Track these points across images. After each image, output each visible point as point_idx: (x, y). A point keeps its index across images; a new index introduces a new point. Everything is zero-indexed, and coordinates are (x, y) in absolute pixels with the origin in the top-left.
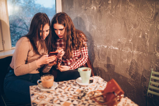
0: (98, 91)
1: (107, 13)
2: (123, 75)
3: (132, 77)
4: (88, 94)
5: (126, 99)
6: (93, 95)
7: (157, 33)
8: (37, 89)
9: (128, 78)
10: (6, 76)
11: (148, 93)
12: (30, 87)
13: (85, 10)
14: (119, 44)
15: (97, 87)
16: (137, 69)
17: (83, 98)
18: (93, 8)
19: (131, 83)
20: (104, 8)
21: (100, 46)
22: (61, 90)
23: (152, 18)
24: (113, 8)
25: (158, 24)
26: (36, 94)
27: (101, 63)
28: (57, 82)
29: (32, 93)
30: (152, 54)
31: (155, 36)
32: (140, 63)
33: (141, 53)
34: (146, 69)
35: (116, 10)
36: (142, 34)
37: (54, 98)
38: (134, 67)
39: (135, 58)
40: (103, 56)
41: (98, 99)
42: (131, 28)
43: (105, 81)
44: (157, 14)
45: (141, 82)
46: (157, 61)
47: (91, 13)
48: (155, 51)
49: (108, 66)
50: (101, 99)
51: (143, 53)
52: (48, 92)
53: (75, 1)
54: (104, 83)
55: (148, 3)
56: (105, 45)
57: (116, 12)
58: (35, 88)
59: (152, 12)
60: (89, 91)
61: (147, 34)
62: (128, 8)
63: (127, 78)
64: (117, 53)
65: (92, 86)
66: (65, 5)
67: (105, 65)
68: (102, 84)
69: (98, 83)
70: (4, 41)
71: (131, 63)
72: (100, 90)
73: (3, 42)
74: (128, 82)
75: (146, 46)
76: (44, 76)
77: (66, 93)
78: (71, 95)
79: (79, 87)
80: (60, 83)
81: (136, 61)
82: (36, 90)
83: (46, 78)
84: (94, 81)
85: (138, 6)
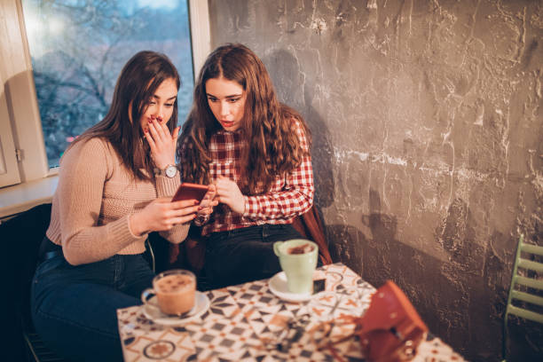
0: (342, 321)
1: (363, 42)
2: (425, 251)
3: (455, 255)
4: (311, 332)
5: (436, 345)
6: (328, 335)
7: (535, 109)
8: (142, 320)
9: (443, 259)
10: (37, 272)
11: (510, 315)
12: (119, 311)
13: (288, 32)
14: (407, 147)
15: (338, 303)
16: (470, 231)
17: (295, 345)
18: (315, 26)
19: (453, 277)
20: (356, 24)
21: (344, 156)
22: (220, 319)
23: (519, 58)
24: (384, 25)
25: (538, 81)
26: (140, 338)
27: (349, 212)
28: (208, 292)
29: (128, 334)
30: (520, 180)
31: (529, 119)
32: (479, 212)
33: (482, 177)
34: (501, 231)
35: (395, 33)
36: (485, 113)
37: (199, 350)
38: (461, 222)
39: (463, 194)
40: (357, 188)
41: (343, 348)
42: (449, 93)
43: (366, 283)
44: (533, 45)
45: (485, 273)
46: (537, 203)
47: (309, 41)
48: (531, 172)
49: (375, 220)
50: (352, 348)
51: (491, 177)
52: (180, 329)
53: (255, 2)
54: (360, 290)
55: (501, 7)
56: (361, 152)
57: (395, 39)
58: (134, 318)
59: (516, 39)
60: (315, 321)
61: (503, 112)
62: (434, 27)
63: (439, 261)
64: (401, 176)
65: (324, 302)
66: (220, 18)
67: (363, 217)
68: (356, 294)
69: (341, 291)
70: (22, 152)
71: (451, 210)
72: (350, 317)
73: (19, 154)
74: (443, 273)
75: (498, 152)
76: (162, 275)
77: (237, 331)
78: (254, 336)
79: (279, 307)
80: (217, 294)
81: (466, 205)
82: (140, 324)
83: (169, 282)
84: (329, 286)
85: (471, 17)
